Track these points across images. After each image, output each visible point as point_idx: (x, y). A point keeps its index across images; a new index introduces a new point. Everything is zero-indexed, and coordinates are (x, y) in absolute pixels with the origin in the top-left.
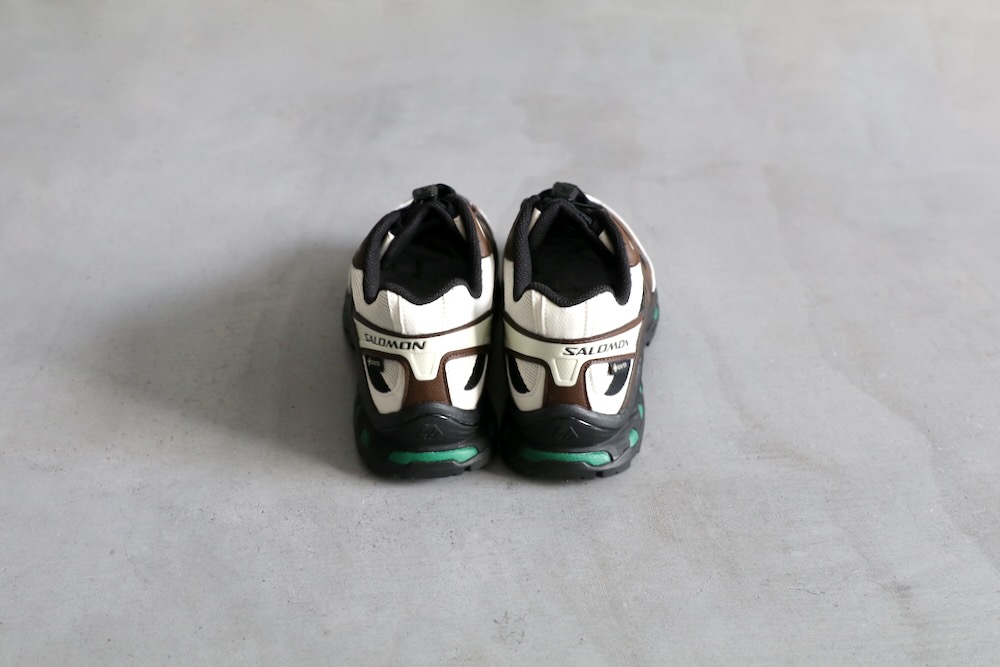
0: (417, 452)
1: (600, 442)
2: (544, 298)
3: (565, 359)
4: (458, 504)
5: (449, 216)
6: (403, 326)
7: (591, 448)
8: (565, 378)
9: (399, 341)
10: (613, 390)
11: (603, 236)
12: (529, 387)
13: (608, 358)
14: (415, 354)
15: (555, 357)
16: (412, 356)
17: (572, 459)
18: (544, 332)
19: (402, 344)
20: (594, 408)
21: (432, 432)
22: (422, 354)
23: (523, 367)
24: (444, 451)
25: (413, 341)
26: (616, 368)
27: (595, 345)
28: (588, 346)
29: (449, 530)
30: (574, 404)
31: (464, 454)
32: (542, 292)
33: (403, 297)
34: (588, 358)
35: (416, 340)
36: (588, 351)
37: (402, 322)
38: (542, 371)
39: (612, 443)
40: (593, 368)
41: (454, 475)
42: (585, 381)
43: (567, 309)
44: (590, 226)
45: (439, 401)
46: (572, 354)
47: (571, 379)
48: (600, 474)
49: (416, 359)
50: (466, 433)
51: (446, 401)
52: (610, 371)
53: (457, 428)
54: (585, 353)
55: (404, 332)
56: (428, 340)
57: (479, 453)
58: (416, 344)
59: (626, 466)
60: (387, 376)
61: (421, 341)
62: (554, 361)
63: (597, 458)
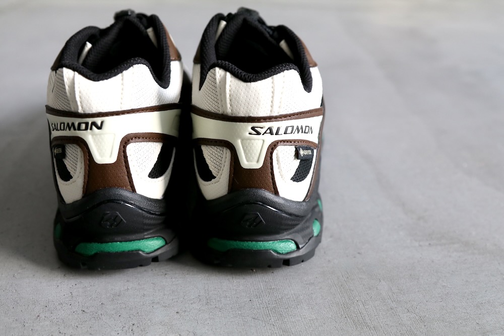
0: (102, 242)
1: (286, 230)
2: (228, 74)
3: (250, 139)
4: (144, 295)
5: (142, 27)
6: (79, 104)
7: (278, 236)
8: (251, 161)
9: (77, 121)
10: (299, 176)
11: (283, 44)
12: (214, 173)
13: (295, 141)
14: (93, 135)
15: (240, 137)
16: (89, 137)
17: (259, 248)
18: (229, 111)
19: (79, 124)
20: (281, 194)
21: (114, 220)
22: (100, 134)
23: (208, 152)
24: (131, 241)
25: (90, 120)
26: (302, 152)
27: (283, 124)
28: (274, 125)
29: (131, 323)
30: (261, 188)
31: (152, 244)
32: (226, 69)
33: (80, 73)
34: (275, 138)
35: (93, 120)
36: (274, 132)
37: (78, 99)
38: (227, 154)
39: (298, 232)
40: (280, 149)
41: (141, 266)
42: (272, 163)
43: (253, 84)
44: (271, 36)
45: (121, 187)
46: (258, 133)
47: (258, 161)
48: (287, 263)
49: (94, 140)
50: (152, 222)
51: (129, 187)
52: (297, 155)
53: (144, 217)
54: (271, 133)
55: (80, 111)
56: (107, 119)
57: (166, 243)
58: (94, 124)
59: (310, 254)
60: (68, 163)
61: (98, 121)
62: (239, 141)
63: (284, 246)
